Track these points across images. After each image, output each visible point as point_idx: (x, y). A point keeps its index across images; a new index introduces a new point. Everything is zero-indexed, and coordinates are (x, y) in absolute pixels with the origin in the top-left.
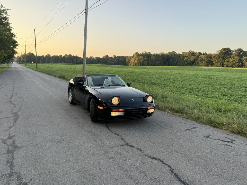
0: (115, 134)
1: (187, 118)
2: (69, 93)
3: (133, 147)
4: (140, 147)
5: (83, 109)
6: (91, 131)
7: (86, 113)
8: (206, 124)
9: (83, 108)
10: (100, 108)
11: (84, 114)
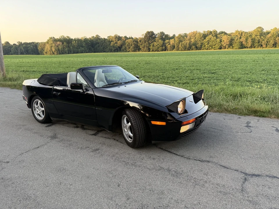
0: (199, 160)
1: (221, 112)
2: (30, 105)
3: (258, 176)
4: (268, 173)
5: (79, 129)
6: (161, 168)
7: (95, 135)
8: (249, 115)
9: (77, 127)
10: (158, 123)
11: (94, 136)
